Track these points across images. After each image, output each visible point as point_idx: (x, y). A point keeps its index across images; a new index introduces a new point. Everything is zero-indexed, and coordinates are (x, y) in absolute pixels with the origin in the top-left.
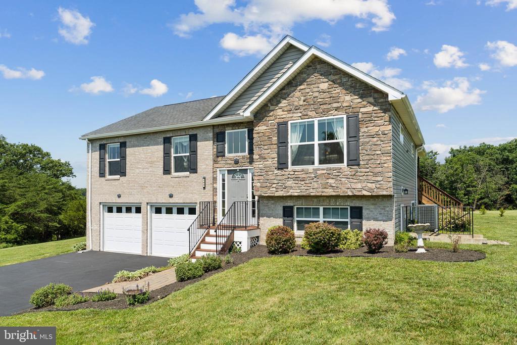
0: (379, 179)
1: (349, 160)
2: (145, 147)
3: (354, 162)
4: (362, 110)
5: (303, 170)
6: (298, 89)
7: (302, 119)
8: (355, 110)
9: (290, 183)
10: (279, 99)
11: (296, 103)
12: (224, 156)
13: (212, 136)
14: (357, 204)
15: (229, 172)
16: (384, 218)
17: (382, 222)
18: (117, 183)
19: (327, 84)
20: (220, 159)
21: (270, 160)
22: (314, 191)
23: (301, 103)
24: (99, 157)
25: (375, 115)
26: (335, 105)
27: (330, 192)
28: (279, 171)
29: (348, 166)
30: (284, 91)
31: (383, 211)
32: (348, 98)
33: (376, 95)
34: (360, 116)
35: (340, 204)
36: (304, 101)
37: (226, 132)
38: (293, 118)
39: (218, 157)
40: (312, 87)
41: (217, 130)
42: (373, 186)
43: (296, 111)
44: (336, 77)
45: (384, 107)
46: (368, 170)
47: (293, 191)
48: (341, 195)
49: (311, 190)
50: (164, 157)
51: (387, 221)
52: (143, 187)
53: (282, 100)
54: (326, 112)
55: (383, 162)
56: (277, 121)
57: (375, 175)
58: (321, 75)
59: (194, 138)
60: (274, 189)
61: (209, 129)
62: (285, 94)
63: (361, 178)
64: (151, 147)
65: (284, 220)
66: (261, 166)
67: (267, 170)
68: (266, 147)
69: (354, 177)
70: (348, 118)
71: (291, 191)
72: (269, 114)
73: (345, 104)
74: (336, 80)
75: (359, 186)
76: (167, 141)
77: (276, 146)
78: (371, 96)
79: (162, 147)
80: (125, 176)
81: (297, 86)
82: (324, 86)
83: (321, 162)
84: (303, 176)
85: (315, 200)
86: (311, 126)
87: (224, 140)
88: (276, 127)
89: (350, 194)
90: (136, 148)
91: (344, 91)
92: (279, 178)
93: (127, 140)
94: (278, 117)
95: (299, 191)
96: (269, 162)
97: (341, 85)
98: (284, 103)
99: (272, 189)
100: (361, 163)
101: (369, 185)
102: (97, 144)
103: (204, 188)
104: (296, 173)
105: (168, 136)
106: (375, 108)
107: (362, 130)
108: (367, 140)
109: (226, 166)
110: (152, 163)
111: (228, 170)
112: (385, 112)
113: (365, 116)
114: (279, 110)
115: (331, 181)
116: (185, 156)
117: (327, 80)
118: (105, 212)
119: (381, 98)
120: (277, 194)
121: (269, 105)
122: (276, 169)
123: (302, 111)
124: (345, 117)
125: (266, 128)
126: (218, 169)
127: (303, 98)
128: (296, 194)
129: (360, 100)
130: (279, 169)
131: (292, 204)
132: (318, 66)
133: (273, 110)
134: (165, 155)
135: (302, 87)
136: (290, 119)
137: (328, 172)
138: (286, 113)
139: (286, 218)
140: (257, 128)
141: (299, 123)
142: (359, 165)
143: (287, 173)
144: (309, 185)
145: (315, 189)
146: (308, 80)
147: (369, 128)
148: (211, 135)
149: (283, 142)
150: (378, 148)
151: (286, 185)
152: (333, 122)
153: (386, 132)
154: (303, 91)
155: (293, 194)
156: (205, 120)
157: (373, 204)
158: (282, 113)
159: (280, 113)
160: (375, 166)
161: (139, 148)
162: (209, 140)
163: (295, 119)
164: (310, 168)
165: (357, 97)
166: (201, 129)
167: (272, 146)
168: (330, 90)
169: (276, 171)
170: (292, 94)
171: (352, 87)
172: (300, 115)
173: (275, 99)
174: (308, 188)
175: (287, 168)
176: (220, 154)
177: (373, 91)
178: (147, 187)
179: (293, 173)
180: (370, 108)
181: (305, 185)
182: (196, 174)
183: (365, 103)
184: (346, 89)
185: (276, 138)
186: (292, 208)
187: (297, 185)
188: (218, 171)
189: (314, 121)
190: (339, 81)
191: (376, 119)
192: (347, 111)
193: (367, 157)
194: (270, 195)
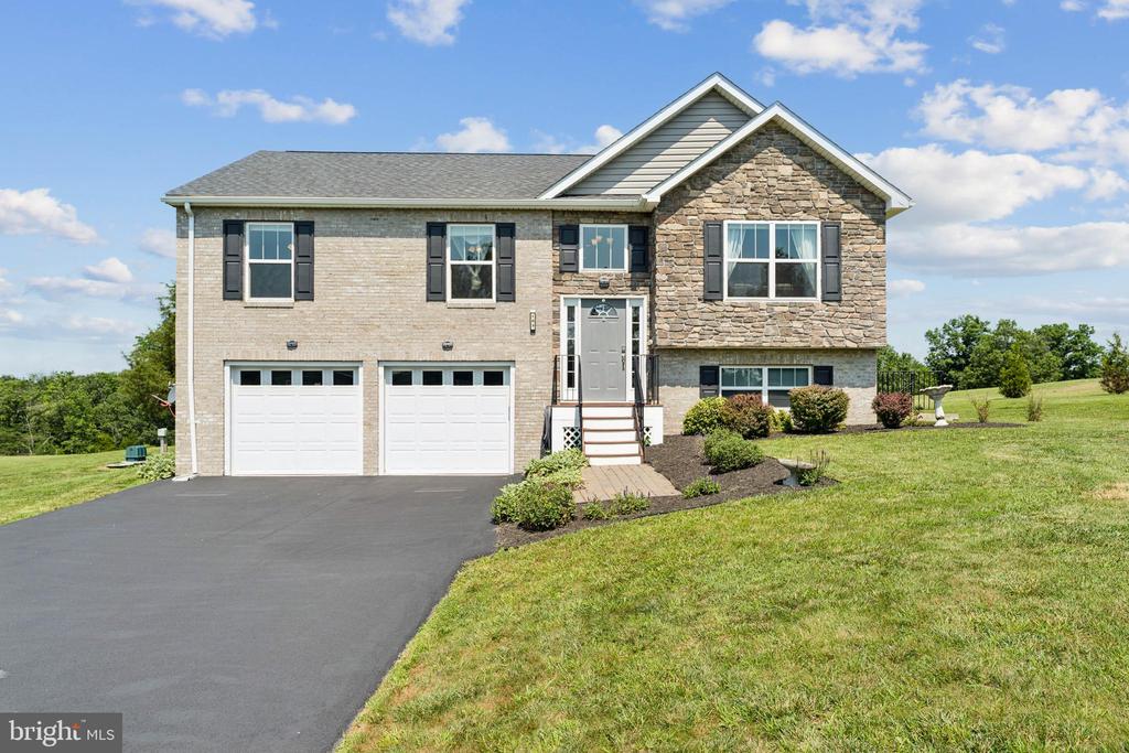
0: (869, 323)
1: (825, 292)
2: (372, 239)
3: (833, 295)
4: (844, 216)
5: (749, 305)
6: (742, 167)
7: (747, 219)
8: (834, 216)
9: (726, 325)
10: (706, 179)
11: (738, 192)
12: (577, 272)
13: (551, 232)
14: (824, 361)
15: (585, 302)
16: (864, 383)
17: (860, 390)
18: (284, 314)
19: (790, 167)
20: (566, 277)
21: (689, 284)
22: (768, 339)
23: (748, 192)
24: (221, 250)
25: (864, 227)
26: (804, 204)
27: (793, 342)
28: (706, 305)
29: (823, 301)
30: (716, 168)
31: (862, 373)
32: (824, 195)
33: (865, 197)
34: (842, 227)
35: (797, 362)
36: (752, 190)
37: (582, 226)
38: (733, 216)
39: (562, 272)
40: (765, 168)
41: (562, 221)
42: (860, 333)
43: (738, 205)
44: (806, 159)
45: (877, 217)
46: (853, 309)
47: (731, 339)
48: (812, 346)
49: (764, 339)
50: (429, 264)
51: (867, 387)
52: (365, 327)
53: (712, 182)
54: (786, 213)
55: (874, 297)
56: (703, 216)
57: (864, 317)
58: (781, 151)
59: (507, 231)
60: (697, 335)
61: (545, 217)
62: (719, 172)
63: (842, 321)
64: (389, 240)
65: (702, 391)
66: (672, 293)
67: (683, 301)
68: (681, 261)
69: (832, 319)
70: (824, 226)
71: (728, 338)
72: (687, 202)
73: (819, 205)
74: (806, 164)
75: (839, 333)
76: (436, 230)
77: (702, 260)
78: (858, 197)
79: (422, 242)
80: (313, 300)
81: (739, 163)
82: (787, 170)
83: (779, 293)
84: (750, 314)
85: (758, 356)
86: (764, 232)
87: (576, 242)
88: (700, 227)
89: (827, 345)
90: (346, 239)
91: (818, 184)
92: (705, 316)
93: (317, 219)
94: (705, 211)
95: (743, 339)
96: (688, 288)
97: (814, 173)
98: (715, 188)
99: (692, 336)
100: (844, 298)
101: (855, 331)
102: (217, 221)
103: (533, 332)
104: (736, 309)
105: (440, 220)
106: (864, 217)
107: (845, 247)
108: (852, 263)
109: (582, 291)
110: (392, 274)
111: (582, 299)
112: (877, 225)
113: (849, 226)
114: (706, 199)
115: (796, 324)
116: (474, 267)
117: (791, 161)
118: (235, 383)
119: (872, 202)
120: (701, 344)
121: (688, 187)
122: (699, 300)
123: (748, 205)
124: (819, 223)
125: (681, 227)
126: (562, 296)
127: (750, 185)
128: (738, 344)
129: (841, 201)
130: (706, 300)
131: (715, 363)
132: (776, 136)
133: (695, 198)
134: (431, 260)
135: (748, 166)
136: (727, 216)
137: (792, 309)
138: (720, 205)
139: (706, 387)
140: (663, 226)
141: (744, 225)
142: (839, 301)
143: (721, 309)
144: (760, 330)
145: (770, 337)
146: (759, 156)
147: (855, 246)
148: (548, 228)
149: (714, 254)
150: (868, 276)
151: (720, 329)
152: (800, 231)
153: (880, 254)
154: (750, 173)
155: (731, 344)
156: (543, 198)
157: (848, 363)
158: (713, 205)
159: (708, 203)
160: (863, 303)
161: (354, 239)
162: (545, 239)
163: (735, 219)
164: (762, 301)
165: (838, 196)
166: (525, 215)
167: (693, 261)
168: (795, 178)
169: (700, 305)
170: (732, 175)
171: (831, 179)
172: (745, 212)
173: (702, 179)
174: (759, 334)
175: (722, 300)
176: (566, 267)
177: (860, 190)
178: (379, 327)
179: (732, 309)
180: (857, 216)
181: (752, 329)
182: (513, 304)
183: (849, 206)
184: (822, 182)
185: (702, 247)
186: (716, 369)
187: (739, 330)
188: (562, 301)
189: (768, 225)
190: (809, 166)
191: (865, 233)
192: (822, 215)
193: (852, 290)
194: (689, 345)
